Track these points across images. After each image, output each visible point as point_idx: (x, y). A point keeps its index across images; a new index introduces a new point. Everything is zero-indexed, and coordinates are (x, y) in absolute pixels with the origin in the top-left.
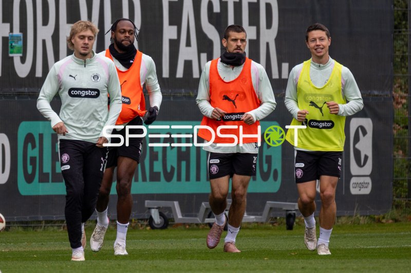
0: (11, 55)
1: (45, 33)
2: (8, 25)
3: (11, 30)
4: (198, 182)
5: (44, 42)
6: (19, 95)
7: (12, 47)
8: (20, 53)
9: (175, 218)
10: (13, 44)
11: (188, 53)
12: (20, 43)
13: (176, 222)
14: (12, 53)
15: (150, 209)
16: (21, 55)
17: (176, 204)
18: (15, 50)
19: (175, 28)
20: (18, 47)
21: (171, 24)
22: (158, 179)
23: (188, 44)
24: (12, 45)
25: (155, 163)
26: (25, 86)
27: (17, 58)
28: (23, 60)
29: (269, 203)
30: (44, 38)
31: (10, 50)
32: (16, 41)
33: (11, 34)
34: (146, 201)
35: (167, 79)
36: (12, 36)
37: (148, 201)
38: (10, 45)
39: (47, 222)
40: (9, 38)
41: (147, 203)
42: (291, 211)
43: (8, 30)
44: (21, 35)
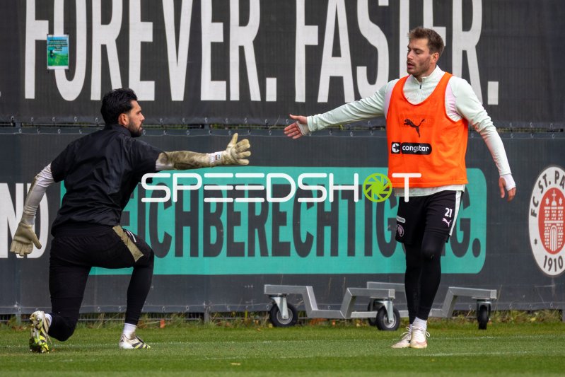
0: (50, 68)
1: (106, 35)
2: (46, 23)
3: (51, 31)
4: (351, 258)
5: (104, 48)
6: (64, 126)
7: (52, 56)
8: (66, 65)
9: (307, 310)
10: (54, 51)
11: (335, 66)
12: (66, 50)
13: (309, 316)
14: (51, 65)
15: (271, 296)
16: (67, 67)
17: (309, 289)
18: (57, 60)
19: (315, 29)
20: (62, 56)
21: (309, 22)
22: (287, 253)
23: (336, 52)
24: (51, 52)
25: (282, 228)
26: (74, 114)
27: (60, 71)
28: (70, 75)
29: (451, 289)
30: (104, 43)
31: (48, 59)
32: (58, 46)
33: (50, 36)
34: (266, 285)
35: (301, 104)
36: (51, 40)
37: (269, 285)
38: (48, 52)
39: (108, 315)
40: (48, 43)
41: (267, 289)
42: (484, 300)
43: (46, 31)
44: (66, 37)
